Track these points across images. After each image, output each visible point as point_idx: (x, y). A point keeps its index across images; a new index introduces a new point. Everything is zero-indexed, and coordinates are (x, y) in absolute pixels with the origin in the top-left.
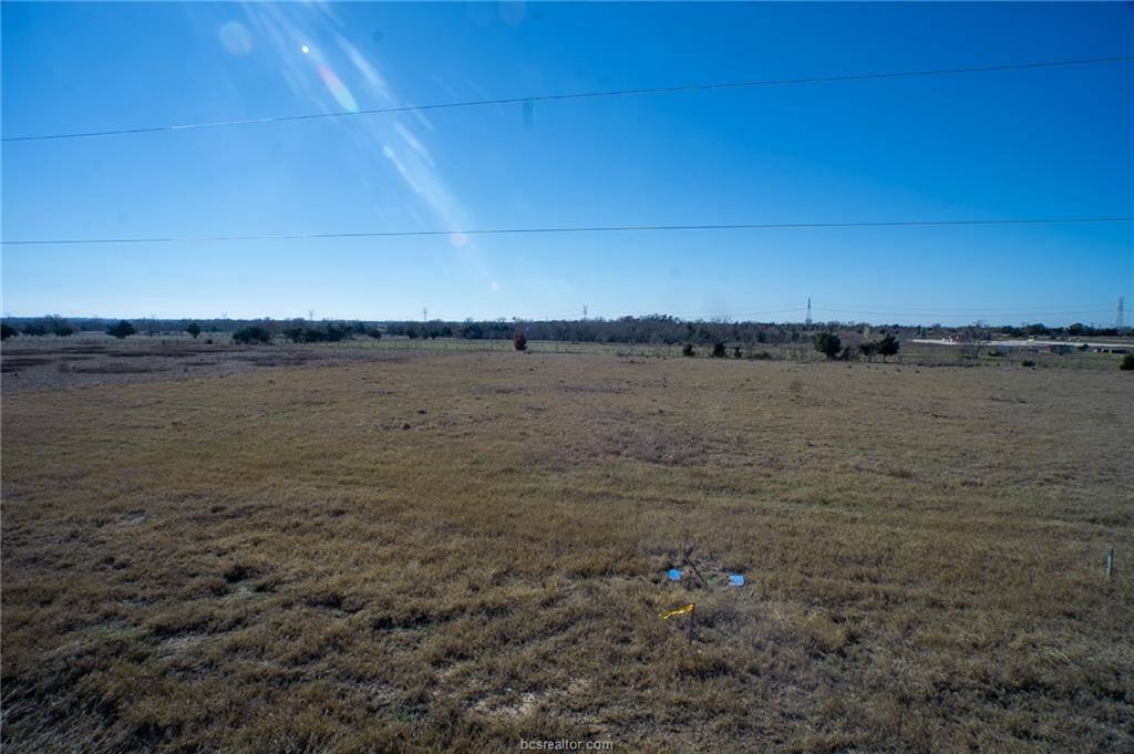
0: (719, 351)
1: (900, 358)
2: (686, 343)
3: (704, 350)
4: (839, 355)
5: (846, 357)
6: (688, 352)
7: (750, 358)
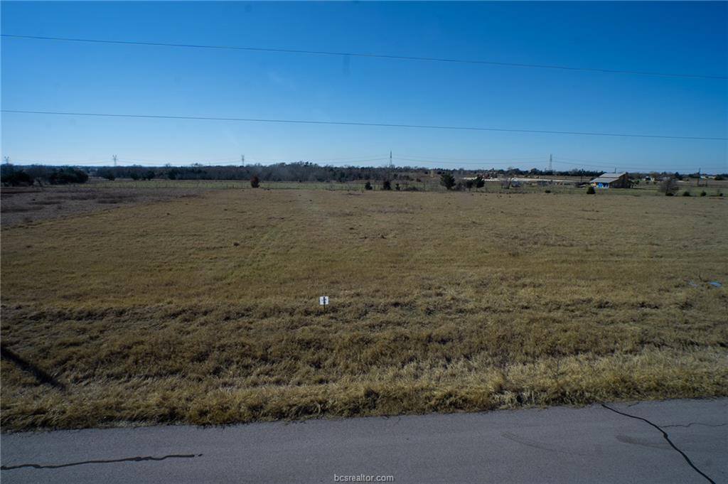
0: (387, 186)
1: (486, 189)
2: (366, 181)
3: (377, 185)
4: (453, 188)
5: (458, 189)
6: (368, 187)
7: (407, 190)
